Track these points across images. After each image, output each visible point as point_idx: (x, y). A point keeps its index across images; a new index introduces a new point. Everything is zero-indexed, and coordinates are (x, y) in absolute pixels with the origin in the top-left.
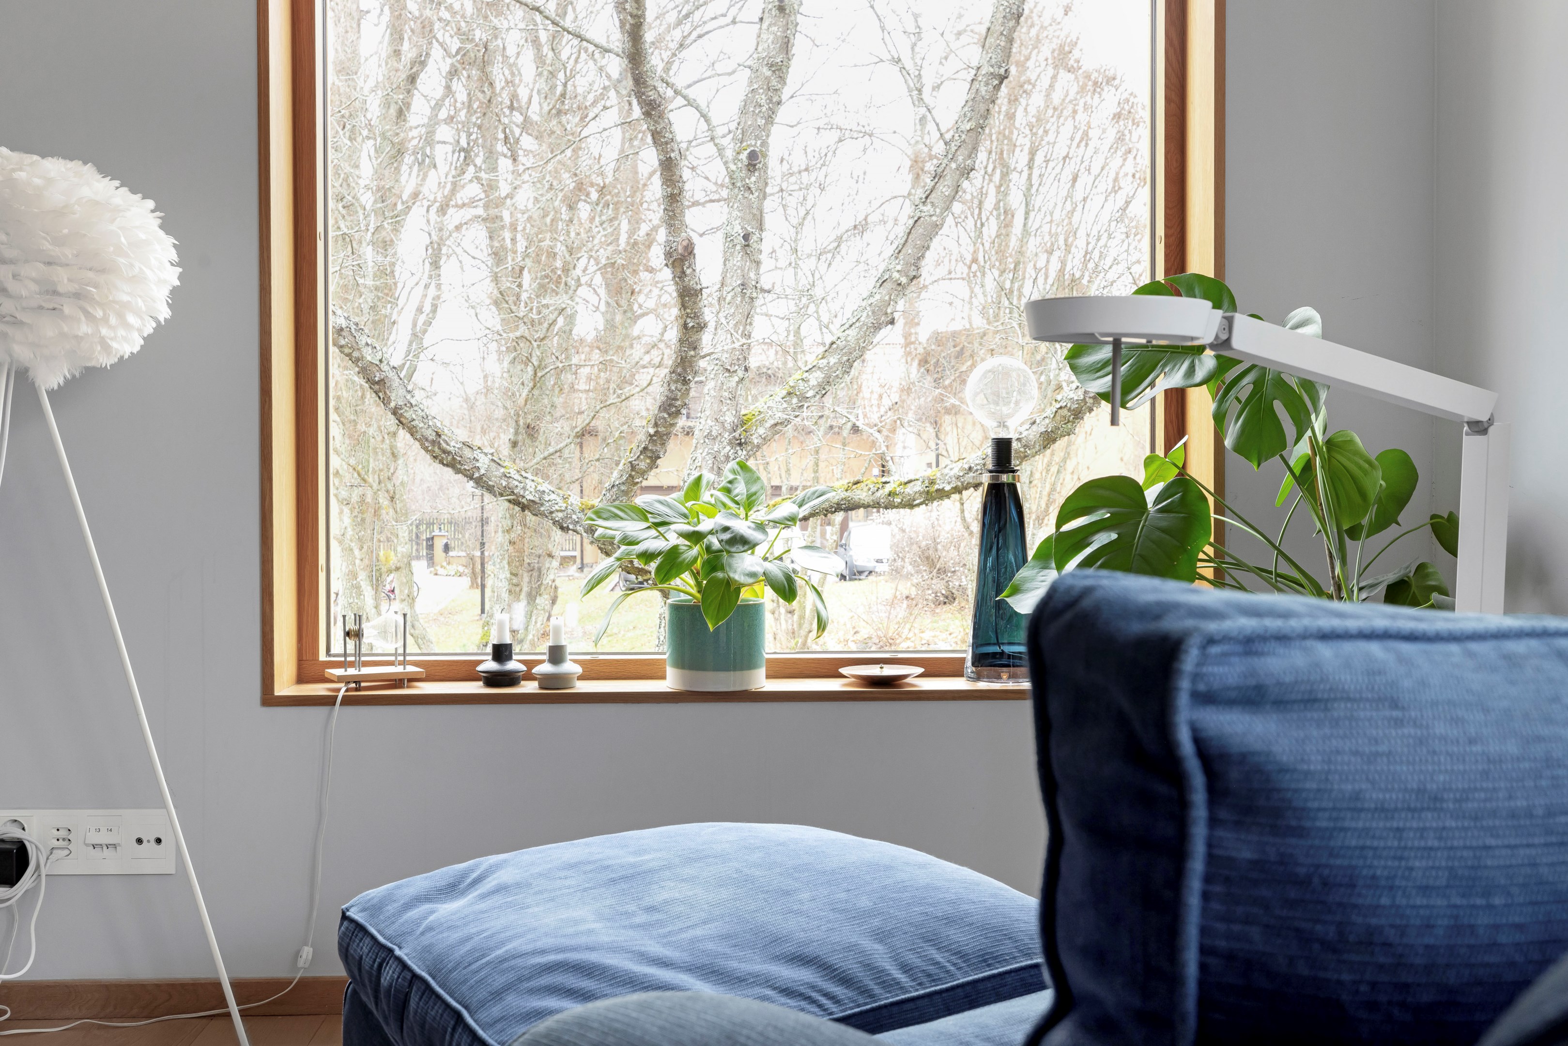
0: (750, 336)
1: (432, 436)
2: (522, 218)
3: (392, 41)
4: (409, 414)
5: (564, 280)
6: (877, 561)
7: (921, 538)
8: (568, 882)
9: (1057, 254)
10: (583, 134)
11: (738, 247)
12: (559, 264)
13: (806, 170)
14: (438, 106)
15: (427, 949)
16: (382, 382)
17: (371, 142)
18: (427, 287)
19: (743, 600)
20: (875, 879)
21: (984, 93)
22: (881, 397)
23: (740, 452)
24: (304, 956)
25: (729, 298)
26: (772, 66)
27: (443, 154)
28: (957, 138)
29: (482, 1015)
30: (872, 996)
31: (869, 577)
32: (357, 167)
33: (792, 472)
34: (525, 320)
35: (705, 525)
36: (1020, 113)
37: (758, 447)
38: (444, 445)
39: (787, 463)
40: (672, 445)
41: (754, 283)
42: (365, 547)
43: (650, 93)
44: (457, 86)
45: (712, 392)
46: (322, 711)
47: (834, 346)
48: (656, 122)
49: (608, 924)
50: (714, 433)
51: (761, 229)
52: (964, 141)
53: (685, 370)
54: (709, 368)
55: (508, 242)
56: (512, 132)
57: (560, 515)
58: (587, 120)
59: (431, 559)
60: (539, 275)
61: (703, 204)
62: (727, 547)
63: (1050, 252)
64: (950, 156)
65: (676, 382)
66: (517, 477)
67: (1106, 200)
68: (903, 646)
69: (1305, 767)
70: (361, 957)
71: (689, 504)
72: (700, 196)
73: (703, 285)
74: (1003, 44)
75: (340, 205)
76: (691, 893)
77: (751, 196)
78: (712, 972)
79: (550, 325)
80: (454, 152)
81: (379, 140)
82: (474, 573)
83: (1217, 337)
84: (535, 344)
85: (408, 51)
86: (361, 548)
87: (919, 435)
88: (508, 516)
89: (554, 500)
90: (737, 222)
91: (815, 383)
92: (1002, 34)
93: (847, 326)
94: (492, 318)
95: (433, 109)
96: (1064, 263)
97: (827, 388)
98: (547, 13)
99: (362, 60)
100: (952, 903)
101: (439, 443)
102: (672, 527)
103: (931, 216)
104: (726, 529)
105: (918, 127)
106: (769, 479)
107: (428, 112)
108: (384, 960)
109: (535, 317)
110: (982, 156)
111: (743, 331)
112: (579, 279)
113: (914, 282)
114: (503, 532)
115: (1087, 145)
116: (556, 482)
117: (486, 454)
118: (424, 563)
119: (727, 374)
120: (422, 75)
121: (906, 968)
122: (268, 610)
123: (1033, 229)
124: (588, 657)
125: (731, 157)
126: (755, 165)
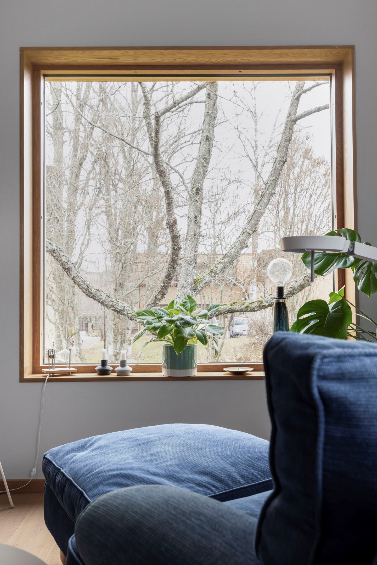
0: (197, 252)
1: (86, 287)
2: (118, 212)
3: (74, 151)
4: (78, 280)
5: (133, 233)
6: (243, 331)
7: (258, 322)
8: (123, 445)
9: (305, 223)
10: (140, 182)
11: (193, 221)
12: (131, 227)
13: (218, 194)
14: (90, 172)
15: (72, 469)
16: (68, 268)
17: (66, 186)
18: (85, 235)
19: (189, 344)
20: (232, 444)
21: (278, 167)
22: (244, 273)
23: (194, 292)
24: (33, 472)
25: (189, 239)
26: (204, 158)
27: (91, 190)
28: (269, 182)
29: (90, 493)
30: (230, 487)
31: (241, 336)
32: (62, 194)
33: (213, 299)
34: (120, 247)
35: (175, 318)
36: (291, 175)
37: (200, 290)
38: (90, 290)
39: (211, 296)
40: (170, 290)
41: (198, 233)
42: (64, 326)
43: (161, 168)
44: (95, 166)
45: (184, 272)
46: (40, 384)
47: (227, 255)
48: (163, 178)
49: (137, 460)
50: (185, 286)
51: (201, 215)
52: (271, 184)
53: (174, 264)
54: (183, 263)
55: (114, 220)
56: (115, 182)
57: (131, 315)
58: (141, 177)
59: (87, 331)
60: (124, 231)
61: (182, 206)
62: (183, 326)
63: (303, 222)
64: (267, 189)
65: (171, 268)
66: (115, 301)
67: (322, 204)
68: (253, 360)
69: (359, 403)
70: (49, 472)
71: (169, 310)
72: (180, 204)
73: (180, 234)
74: (284, 150)
75: (56, 208)
76: (167, 449)
77: (197, 203)
78: (173, 478)
79: (128, 249)
80: (95, 189)
81: (69, 185)
82: (102, 335)
83: (349, 250)
84: (123, 255)
85: (79, 155)
86: (62, 327)
87: (257, 286)
88: (113, 315)
89: (128, 309)
90: (192, 212)
91: (220, 268)
92: (284, 147)
93: (231, 248)
94: (108, 246)
95: (88, 174)
96: (307, 226)
97: (224, 270)
98: (127, 141)
99: (64, 158)
100: (260, 452)
101: (88, 290)
102: (163, 318)
103: (260, 210)
104: (182, 319)
105: (257, 179)
106: (205, 302)
107: (86, 175)
108: (57, 473)
109: (123, 246)
110: (278, 189)
111: (195, 250)
112: (138, 233)
113: (255, 233)
114: (112, 321)
115: (315, 185)
116: (130, 303)
117: (105, 294)
118: (84, 332)
119: (189, 265)
120: (84, 163)
121: (242, 476)
122: (22, 348)
123: (297, 214)
124: (135, 365)
125: (190, 190)
126: (198, 193)
